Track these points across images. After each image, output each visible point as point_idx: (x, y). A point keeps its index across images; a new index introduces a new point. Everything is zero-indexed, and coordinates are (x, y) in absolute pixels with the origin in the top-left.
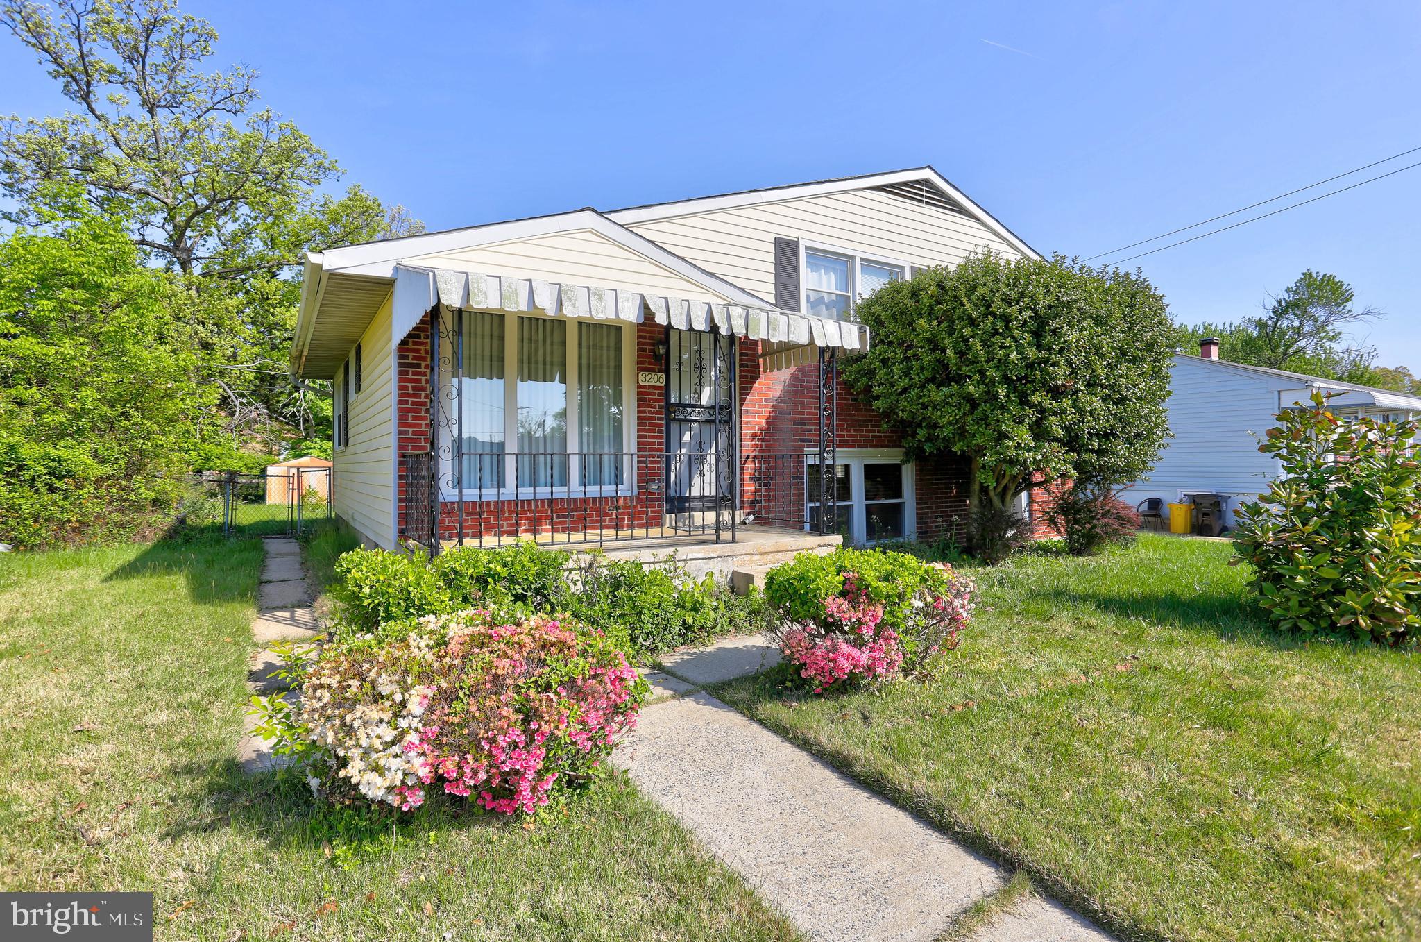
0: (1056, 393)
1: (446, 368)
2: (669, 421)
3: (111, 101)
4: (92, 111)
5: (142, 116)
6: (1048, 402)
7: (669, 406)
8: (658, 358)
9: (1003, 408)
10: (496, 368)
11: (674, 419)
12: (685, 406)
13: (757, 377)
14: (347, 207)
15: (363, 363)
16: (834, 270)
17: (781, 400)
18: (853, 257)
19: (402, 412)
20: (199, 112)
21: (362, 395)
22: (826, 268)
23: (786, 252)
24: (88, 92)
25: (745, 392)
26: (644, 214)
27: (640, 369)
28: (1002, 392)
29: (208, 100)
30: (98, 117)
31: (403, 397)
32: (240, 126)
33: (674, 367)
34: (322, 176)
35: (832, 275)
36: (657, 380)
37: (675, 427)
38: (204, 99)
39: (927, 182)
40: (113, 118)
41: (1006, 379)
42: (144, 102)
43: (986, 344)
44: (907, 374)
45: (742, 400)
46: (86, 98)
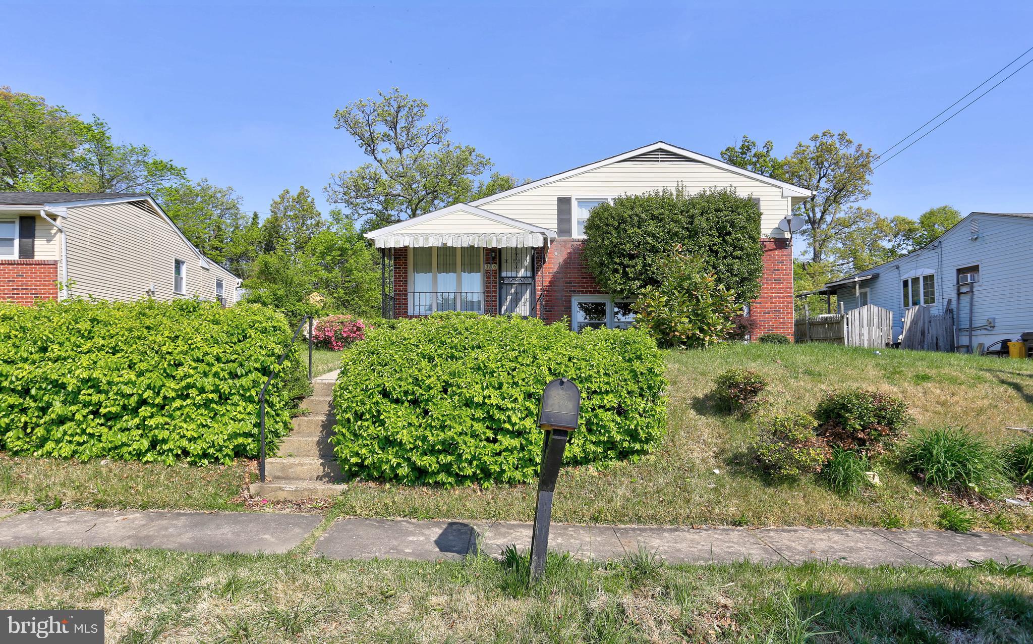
0: (632, 257)
2: (501, 284)
3: (384, 151)
4: (376, 158)
5: (396, 155)
6: (626, 261)
7: (502, 278)
8: (494, 258)
10: (428, 268)
11: (503, 283)
12: (509, 278)
17: (557, 272)
18: (607, 199)
23: (564, 203)
24: (374, 150)
25: (538, 270)
27: (487, 263)
29: (425, 140)
30: (378, 161)
31: (396, 279)
33: (503, 261)
36: (495, 267)
37: (503, 289)
38: (423, 139)
39: (661, 150)
40: (384, 160)
42: (397, 148)
45: (537, 273)
46: (373, 152)
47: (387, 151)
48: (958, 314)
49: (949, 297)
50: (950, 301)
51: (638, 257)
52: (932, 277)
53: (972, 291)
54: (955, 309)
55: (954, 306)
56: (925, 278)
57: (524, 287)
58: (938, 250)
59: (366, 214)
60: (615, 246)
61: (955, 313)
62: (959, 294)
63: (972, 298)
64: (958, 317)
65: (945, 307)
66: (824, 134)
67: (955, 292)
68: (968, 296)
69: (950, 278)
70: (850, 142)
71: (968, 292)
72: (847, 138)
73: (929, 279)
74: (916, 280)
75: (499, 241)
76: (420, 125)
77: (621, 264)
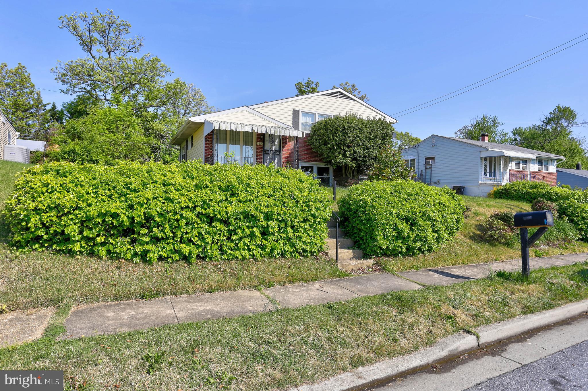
0: (348, 147)
1: (215, 141)
2: (264, 154)
3: (98, 52)
4: (91, 55)
5: (106, 55)
6: (346, 149)
7: (264, 150)
8: (261, 139)
9: (336, 150)
10: (225, 142)
11: (265, 153)
12: (268, 150)
13: (287, 144)
14: (174, 85)
15: (193, 141)
16: (311, 117)
17: (293, 149)
18: (315, 113)
19: (206, 150)
20: (124, 53)
21: (192, 148)
22: (308, 116)
23: (296, 113)
24: (91, 49)
25: (283, 147)
26: (259, 106)
27: (257, 142)
28: (335, 146)
29: (127, 49)
30: (93, 57)
31: (206, 147)
32: (138, 57)
33: (265, 141)
34: (165, 74)
35: (310, 118)
36: (261, 144)
37: (265, 155)
38: (125, 48)
39: (340, 92)
40: (97, 57)
41: (336, 144)
42: (107, 51)
43: (333, 136)
44: (319, 143)
45: (283, 149)
46: (90, 51)
47: (98, 50)
48: (425, 177)
49: (422, 169)
50: (422, 171)
51: (351, 147)
52: (414, 160)
53: (431, 168)
54: (424, 175)
55: (424, 173)
56: (411, 160)
57: (276, 156)
58: (418, 149)
59: (80, 92)
60: (341, 141)
61: (424, 176)
62: (426, 168)
63: (431, 171)
64: (425, 178)
65: (420, 174)
66: (346, 84)
67: (425, 167)
68: (430, 170)
69: (422, 162)
70: (356, 89)
71: (430, 168)
72: (355, 88)
73: (413, 161)
74: (407, 161)
75: (281, 132)
76: (125, 38)
77: (344, 150)
